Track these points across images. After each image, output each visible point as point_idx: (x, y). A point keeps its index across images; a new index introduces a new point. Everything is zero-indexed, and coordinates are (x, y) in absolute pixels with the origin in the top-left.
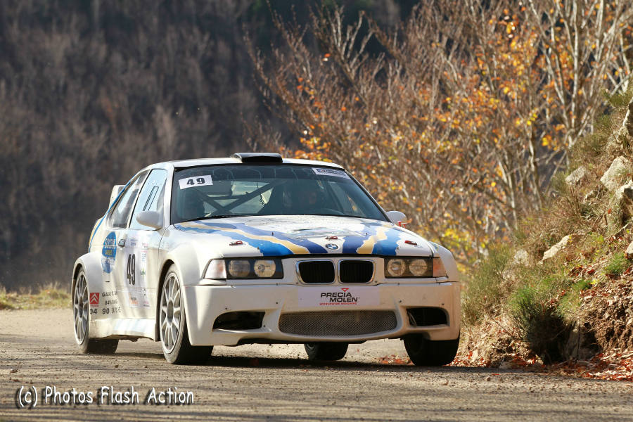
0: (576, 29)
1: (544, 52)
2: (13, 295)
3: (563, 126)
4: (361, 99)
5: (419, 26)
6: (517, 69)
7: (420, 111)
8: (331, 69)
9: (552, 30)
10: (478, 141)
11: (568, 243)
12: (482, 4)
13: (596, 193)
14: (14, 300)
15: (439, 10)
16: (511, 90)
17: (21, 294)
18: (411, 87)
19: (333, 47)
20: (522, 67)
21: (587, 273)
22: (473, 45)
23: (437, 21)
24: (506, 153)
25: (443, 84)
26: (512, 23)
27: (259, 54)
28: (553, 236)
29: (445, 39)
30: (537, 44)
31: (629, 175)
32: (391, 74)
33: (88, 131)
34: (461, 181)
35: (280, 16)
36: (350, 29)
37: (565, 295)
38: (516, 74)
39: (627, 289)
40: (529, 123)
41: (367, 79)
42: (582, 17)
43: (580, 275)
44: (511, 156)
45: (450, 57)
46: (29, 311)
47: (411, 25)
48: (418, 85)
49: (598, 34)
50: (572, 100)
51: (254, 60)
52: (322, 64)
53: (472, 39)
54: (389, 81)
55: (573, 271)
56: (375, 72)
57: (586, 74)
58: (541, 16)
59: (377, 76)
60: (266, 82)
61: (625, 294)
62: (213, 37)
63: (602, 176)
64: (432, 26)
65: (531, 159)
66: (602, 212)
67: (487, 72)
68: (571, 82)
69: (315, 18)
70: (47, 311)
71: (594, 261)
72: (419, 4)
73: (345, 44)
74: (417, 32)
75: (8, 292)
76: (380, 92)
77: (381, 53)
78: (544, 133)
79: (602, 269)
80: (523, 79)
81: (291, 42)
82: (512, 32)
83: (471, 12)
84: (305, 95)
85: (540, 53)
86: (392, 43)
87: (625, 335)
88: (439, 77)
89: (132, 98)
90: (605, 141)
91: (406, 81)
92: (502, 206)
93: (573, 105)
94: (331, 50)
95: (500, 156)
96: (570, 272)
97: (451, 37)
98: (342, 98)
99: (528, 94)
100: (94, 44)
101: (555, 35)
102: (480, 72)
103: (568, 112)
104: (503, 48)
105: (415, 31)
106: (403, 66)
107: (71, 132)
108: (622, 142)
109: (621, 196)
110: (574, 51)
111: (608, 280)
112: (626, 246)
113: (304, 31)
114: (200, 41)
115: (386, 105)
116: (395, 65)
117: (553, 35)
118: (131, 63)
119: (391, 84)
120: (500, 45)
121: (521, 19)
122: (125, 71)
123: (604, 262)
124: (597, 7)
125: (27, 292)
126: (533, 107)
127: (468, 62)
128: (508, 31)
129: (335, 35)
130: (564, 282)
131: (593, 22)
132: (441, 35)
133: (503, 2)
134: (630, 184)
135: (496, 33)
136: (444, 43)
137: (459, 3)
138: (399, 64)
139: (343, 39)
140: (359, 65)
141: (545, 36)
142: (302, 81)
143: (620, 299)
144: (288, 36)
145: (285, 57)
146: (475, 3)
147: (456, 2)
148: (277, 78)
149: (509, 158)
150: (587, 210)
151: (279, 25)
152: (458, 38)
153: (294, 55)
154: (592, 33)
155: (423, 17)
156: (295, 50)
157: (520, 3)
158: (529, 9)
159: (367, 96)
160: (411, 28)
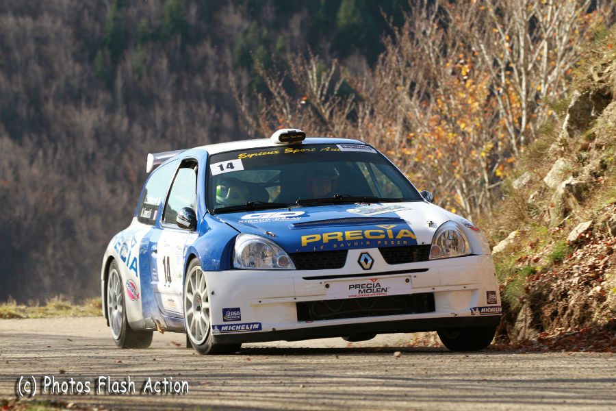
0: (522, 69)
1: (496, 93)
2: (23, 307)
3: (513, 158)
5: (385, 71)
6: (472, 106)
7: (388, 146)
8: (307, 109)
9: (503, 74)
11: (515, 237)
12: (440, 51)
13: (540, 192)
14: (23, 311)
15: (402, 56)
16: (467, 126)
17: (28, 306)
18: (378, 126)
19: (309, 91)
20: (476, 105)
21: (532, 261)
22: (433, 88)
23: (401, 66)
24: (463, 181)
25: (407, 123)
26: (466, 66)
27: (243, 97)
28: (502, 233)
29: (409, 83)
30: (489, 84)
31: (569, 172)
32: (361, 114)
35: (262, 65)
36: (324, 75)
37: (512, 281)
38: (470, 111)
39: (569, 273)
40: (483, 154)
41: (340, 117)
42: (528, 61)
43: (527, 263)
44: (468, 183)
45: (414, 98)
46: (35, 320)
47: (378, 70)
48: (385, 125)
49: (543, 76)
50: (521, 133)
51: (240, 103)
52: (299, 106)
53: (432, 81)
54: (360, 120)
55: (520, 259)
56: (347, 111)
57: (533, 111)
58: (493, 61)
59: (348, 117)
60: (251, 123)
61: (568, 277)
63: (545, 175)
64: (397, 71)
65: (487, 185)
66: (545, 207)
67: (445, 112)
68: (520, 119)
69: (293, 66)
70: (52, 320)
71: (538, 251)
72: (385, 52)
73: (320, 89)
74: (383, 76)
75: (18, 304)
76: (350, 129)
77: (351, 95)
78: (497, 165)
79: (546, 257)
80: (478, 116)
81: (271, 84)
82: (467, 74)
83: (430, 59)
85: (492, 94)
86: (362, 88)
87: (568, 315)
88: (403, 116)
90: (547, 147)
91: (375, 120)
93: (522, 138)
94: (307, 94)
95: (458, 184)
96: (517, 261)
97: (414, 80)
98: (318, 135)
99: (482, 129)
101: (505, 78)
102: (440, 112)
103: (518, 143)
104: (459, 89)
106: (372, 106)
107: (99, 193)
108: (563, 145)
109: (562, 192)
110: (522, 90)
111: (552, 265)
112: (567, 235)
113: (284, 77)
116: (364, 107)
117: (503, 78)
119: (362, 122)
120: (456, 87)
121: (474, 63)
123: (548, 251)
124: (541, 53)
125: (34, 305)
126: (486, 140)
127: (428, 103)
128: (464, 73)
129: (311, 81)
130: (511, 269)
131: (538, 66)
132: (405, 79)
133: (458, 48)
134: (571, 180)
135: (453, 77)
136: (408, 86)
137: (419, 50)
138: (368, 106)
139: (318, 84)
140: (333, 106)
141: (496, 78)
142: (283, 122)
143: (563, 282)
144: (269, 82)
145: (267, 101)
146: (434, 50)
147: (418, 49)
148: (260, 119)
149: (467, 186)
150: (532, 208)
151: (261, 72)
152: (420, 81)
153: (275, 98)
154: (537, 75)
155: (389, 64)
156: (276, 94)
157: (473, 49)
158: (482, 54)
159: (340, 133)
160: (378, 73)
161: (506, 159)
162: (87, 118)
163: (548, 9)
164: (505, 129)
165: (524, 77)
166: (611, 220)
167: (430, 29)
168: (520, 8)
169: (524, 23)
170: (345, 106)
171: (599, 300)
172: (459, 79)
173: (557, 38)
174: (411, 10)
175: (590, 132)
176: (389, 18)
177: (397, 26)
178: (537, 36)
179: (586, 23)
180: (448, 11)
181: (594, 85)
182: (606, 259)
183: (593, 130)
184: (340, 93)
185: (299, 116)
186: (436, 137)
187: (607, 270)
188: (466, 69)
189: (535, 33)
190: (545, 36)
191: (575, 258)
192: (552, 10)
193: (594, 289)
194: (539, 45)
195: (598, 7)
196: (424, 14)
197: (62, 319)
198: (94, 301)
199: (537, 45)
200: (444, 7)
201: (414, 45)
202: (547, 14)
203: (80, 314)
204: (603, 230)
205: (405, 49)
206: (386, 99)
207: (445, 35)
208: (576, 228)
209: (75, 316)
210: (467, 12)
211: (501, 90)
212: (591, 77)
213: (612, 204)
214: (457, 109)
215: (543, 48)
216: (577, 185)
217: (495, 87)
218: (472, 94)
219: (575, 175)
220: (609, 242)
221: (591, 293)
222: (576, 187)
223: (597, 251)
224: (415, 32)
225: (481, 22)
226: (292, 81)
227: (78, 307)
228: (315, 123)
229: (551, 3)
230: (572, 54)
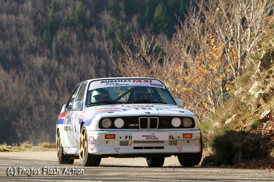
0: (239, 41)
1: (226, 51)
2: (10, 147)
3: (234, 81)
4: (152, 70)
5: (176, 41)
6: (215, 58)
7: (177, 75)
8: (140, 58)
9: (230, 43)
10: (200, 87)
11: (235, 117)
12: (201, 33)
13: (247, 97)
14: (10, 148)
15: (184, 34)
16: (213, 66)
17: (13, 146)
18: (173, 66)
19: (141, 50)
20: (218, 57)
21: (243, 128)
22: (198, 49)
23: (183, 39)
24: (211, 91)
25: (186, 65)
26: (213, 39)
27: (111, 52)
28: (229, 115)
29: (187, 47)
30: (223, 48)
31: (260, 88)
32: (165, 61)
33: (50, 94)
34: (193, 103)
35: (120, 38)
36: (148, 43)
38: (215, 60)
39: (260, 133)
40: (220, 80)
41: (155, 62)
42: (241, 37)
43: (240, 129)
44: (213, 92)
45: (189, 54)
46: (15, 152)
47: (173, 41)
48: (176, 65)
49: (248, 44)
50: (238, 70)
51: (110, 55)
52: (137, 57)
54: (164, 63)
55: (237, 127)
56: (158, 59)
57: (243, 60)
58: (225, 37)
59: (159, 62)
60: (114, 64)
61: (260, 135)
62: (99, 58)
63: (249, 89)
64: (181, 41)
65: (222, 93)
66: (249, 103)
67: (203, 60)
68: (237, 64)
69: (134, 38)
70: (23, 152)
71: (246, 123)
72: (176, 33)
73: (146, 49)
74: (175, 43)
75: (7, 145)
76: (160, 67)
77: (160, 52)
78: (226, 84)
80: (218, 62)
81: (124, 48)
83: (197, 36)
84: (130, 69)
85: (224, 52)
86: (165, 49)
88: (184, 62)
89: (68, 82)
90: (250, 76)
91: (171, 63)
92: (210, 113)
93: (238, 73)
95: (209, 93)
97: (189, 45)
98: (145, 70)
99: (220, 68)
100: (53, 61)
101: (231, 45)
103: (236, 74)
104: (210, 50)
105: (174, 44)
106: (170, 57)
107: (44, 95)
108: (258, 76)
109: (257, 97)
110: (238, 51)
113: (130, 43)
114: (94, 60)
115: (163, 72)
116: (166, 57)
117: (230, 45)
118: (67, 68)
119: (165, 64)
121: (216, 38)
122: (65, 72)
123: (250, 123)
124: (247, 34)
125: (15, 145)
126: (222, 73)
127: (196, 56)
128: (212, 42)
129: (142, 45)
131: (246, 40)
132: (185, 45)
133: (209, 31)
134: (261, 91)
135: (207, 44)
136: (186, 48)
137: (192, 32)
138: (168, 57)
139: (145, 46)
140: (152, 57)
141: (227, 45)
142: (129, 64)
143: (257, 138)
144: (123, 46)
145: (122, 54)
146: (198, 32)
147: (191, 31)
148: (119, 62)
149: (213, 94)
150: (243, 104)
151: (119, 41)
152: (192, 46)
153: (125, 53)
154: (245, 44)
155: (178, 38)
156: (126, 51)
157: (216, 31)
158: (220, 34)
159: (155, 69)
160: (173, 42)
161: (230, 82)
162: (39, 61)
163: (251, 14)
164: (230, 67)
165: (239, 45)
167: (197, 22)
168: (238, 13)
169: (239, 21)
170: (158, 57)
172: (209, 45)
173: (255, 27)
174: (188, 14)
175: (270, 69)
176: (178, 17)
177: (182, 21)
178: (245, 26)
179: (268, 20)
180: (205, 15)
181: (272, 48)
183: (272, 69)
184: (156, 51)
185: (137, 61)
186: (199, 71)
188: (213, 41)
189: (244, 25)
190: (249, 26)
191: (262, 127)
192: (253, 14)
193: (271, 141)
194: (247, 30)
196: (194, 16)
197: (28, 152)
198: (42, 144)
199: (246, 30)
200: (203, 12)
201: (190, 29)
202: (250, 16)
203: (36, 150)
205: (185, 31)
206: (176, 54)
207: (203, 25)
208: (264, 113)
209: (33, 151)
210: (214, 14)
211: (229, 50)
212: (271, 45)
214: (208, 59)
215: (248, 32)
216: (264, 94)
217: (226, 49)
218: (215, 52)
219: (263, 89)
221: (270, 143)
223: (273, 124)
224: (190, 23)
225: (220, 19)
226: (134, 45)
227: (35, 147)
228: (144, 64)
229: (252, 11)
230: (261, 34)
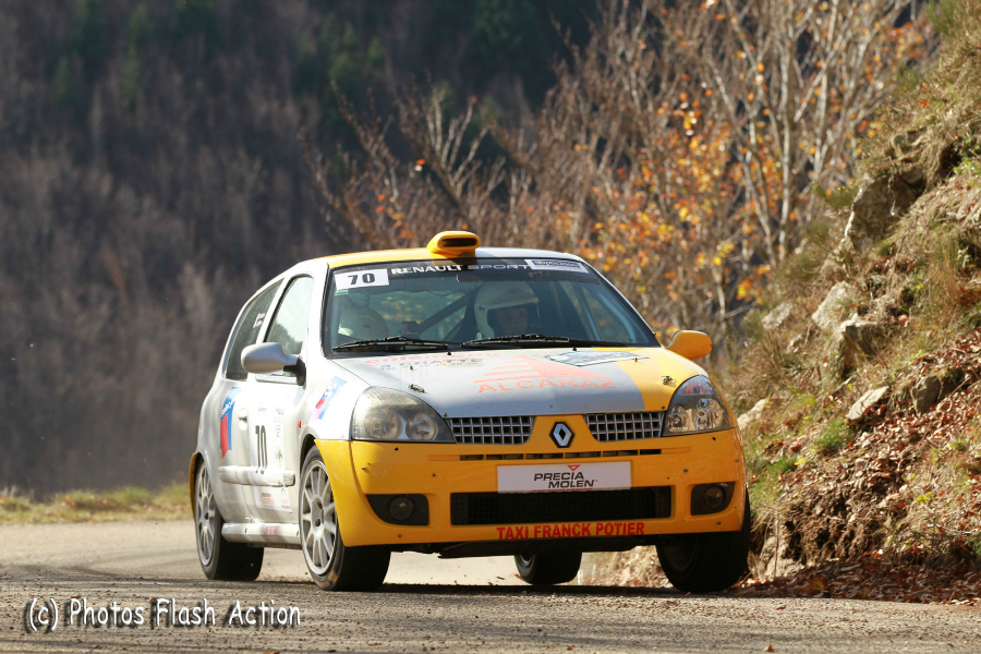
0: (786, 123)
1: (740, 158)
3: (767, 268)
5: (556, 119)
6: (700, 181)
7: (558, 243)
8: (425, 181)
9: (752, 127)
10: (643, 289)
11: (765, 409)
12: (649, 87)
13: (804, 336)
15: (585, 95)
16: (690, 212)
18: (544, 211)
19: (428, 149)
20: (706, 178)
21: (789, 450)
22: (636, 148)
23: (582, 111)
24: (683, 305)
25: (592, 205)
26: (691, 114)
27: (319, 158)
28: (744, 401)
29: (594, 140)
30: (730, 143)
31: (853, 306)
32: (514, 190)
33: (83, 301)
35: (351, 105)
36: (454, 123)
37: (758, 481)
38: (697, 188)
40: (718, 261)
41: (480, 194)
42: (794, 107)
43: (781, 453)
44: (691, 308)
45: (602, 166)
47: (544, 117)
48: (557, 208)
49: (818, 131)
50: (781, 228)
51: (313, 168)
52: (412, 175)
53: (634, 137)
54: (513, 200)
55: (770, 447)
56: (491, 186)
57: (801, 190)
58: (736, 105)
59: (493, 195)
60: (330, 202)
61: (846, 478)
62: (266, 164)
63: (814, 310)
64: (576, 119)
65: (722, 312)
66: (813, 361)
67: (655, 190)
68: (780, 203)
69: (402, 107)
71: (800, 433)
72: (556, 87)
73: (447, 145)
74: (553, 129)
76: (497, 215)
77: (498, 158)
78: (740, 279)
79: (812, 444)
80: (710, 197)
81: (367, 141)
82: (693, 127)
83: (632, 99)
84: (389, 221)
85: (733, 160)
86: (516, 146)
87: (846, 538)
88: (585, 194)
89: (149, 252)
90: (819, 264)
91: (538, 199)
93: (783, 235)
94: (426, 154)
95: (675, 309)
96: (766, 450)
97: (603, 135)
98: (443, 224)
99: (716, 218)
100: (94, 174)
101: (756, 133)
102: (646, 188)
103: (776, 243)
104: (680, 151)
105: (550, 127)
106: (533, 177)
107: (59, 302)
108: (844, 262)
109: (841, 337)
110: (783, 155)
111: (820, 458)
112: (847, 410)
113: (387, 126)
114: (249, 172)
115: (507, 234)
116: (520, 177)
117: (752, 133)
118: (148, 202)
119: (516, 203)
120: (675, 148)
121: (704, 108)
122: (138, 214)
123: (815, 434)
124: (817, 92)
126: (723, 237)
127: (628, 173)
128: (687, 126)
129: (432, 134)
130: (755, 462)
131: (811, 114)
132: (588, 133)
133: (678, 87)
134: (855, 320)
135: (669, 130)
136: (594, 145)
137: (614, 85)
138: (526, 175)
139: (443, 138)
140: (468, 176)
141: (741, 134)
142: (384, 200)
143: (839, 485)
144: (362, 134)
145: (359, 164)
146: (638, 85)
147: (611, 83)
148: (347, 196)
149: (689, 313)
150: (793, 364)
151: (350, 117)
152: (613, 137)
153: (371, 161)
154: (810, 129)
155: (562, 106)
156: (373, 153)
157: (704, 85)
158: (717, 93)
159: (479, 222)
160: (544, 121)
161: (754, 269)
162: (41, 175)
163: (829, 19)
164: (754, 217)
165: (787, 132)
166: (917, 386)
167: (633, 49)
168: (783, 19)
169: (788, 43)
170: (489, 178)
171: (895, 514)
172: (678, 134)
173: (844, 68)
174: (600, 18)
175: (888, 241)
176: (564, 29)
177: (577, 44)
178: (811, 66)
179: (894, 44)
180: (663, 21)
181: (896, 166)
182: (907, 449)
183: (893, 238)
184: (481, 155)
185: (412, 190)
186: (638, 230)
187: (908, 468)
188: (691, 119)
189: (807, 60)
190: (823, 65)
191: (857, 447)
192: (837, 21)
193: (888, 498)
194: (814, 80)
195: (913, 17)
196: (623, 25)
197: (16, 526)
198: (68, 497)
199: (811, 79)
200: (656, 14)
201: (605, 76)
202: (827, 30)
203: (45, 519)
204: (905, 403)
205: (590, 82)
206: (557, 165)
207: (657, 60)
208: (862, 398)
209: (36, 522)
210: (695, 22)
212: (891, 153)
213: (919, 360)
214: (674, 184)
215: (820, 85)
216: (866, 328)
218: (700, 160)
219: (862, 312)
220: (913, 422)
221: (883, 504)
222: (862, 332)
223: (894, 437)
224: (607, 53)
225: (718, 38)
226: (401, 134)
227: (41, 507)
228: (436, 202)
229: (834, 10)
230: (868, 96)
